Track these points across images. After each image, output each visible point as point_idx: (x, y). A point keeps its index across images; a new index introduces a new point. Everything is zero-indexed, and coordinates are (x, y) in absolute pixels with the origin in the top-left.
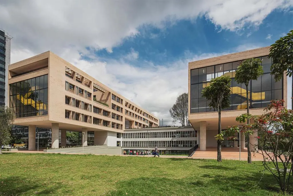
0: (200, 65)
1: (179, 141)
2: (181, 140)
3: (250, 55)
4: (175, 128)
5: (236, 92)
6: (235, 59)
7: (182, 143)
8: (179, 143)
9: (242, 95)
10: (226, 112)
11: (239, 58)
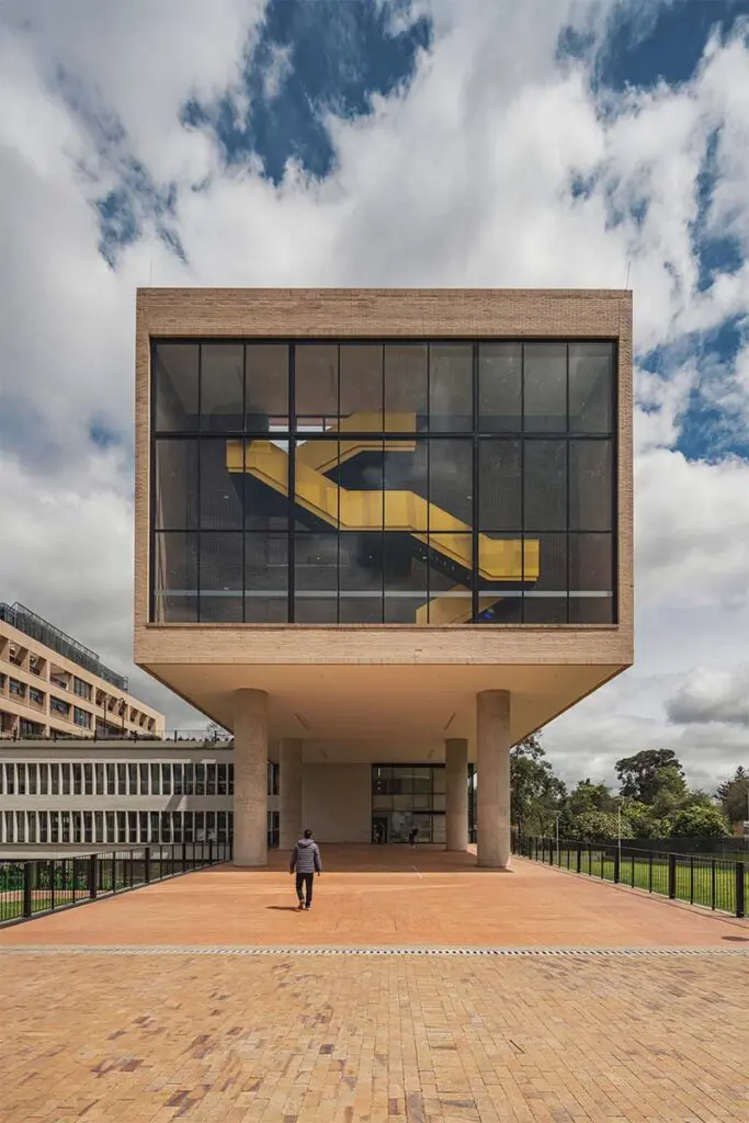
0: (204, 315)
1: (199, 815)
2: (205, 809)
3: (470, 317)
4: (180, 744)
5: (407, 524)
6: (398, 322)
7: (210, 826)
8: (199, 826)
9: (431, 545)
10: (353, 629)
11: (420, 322)
